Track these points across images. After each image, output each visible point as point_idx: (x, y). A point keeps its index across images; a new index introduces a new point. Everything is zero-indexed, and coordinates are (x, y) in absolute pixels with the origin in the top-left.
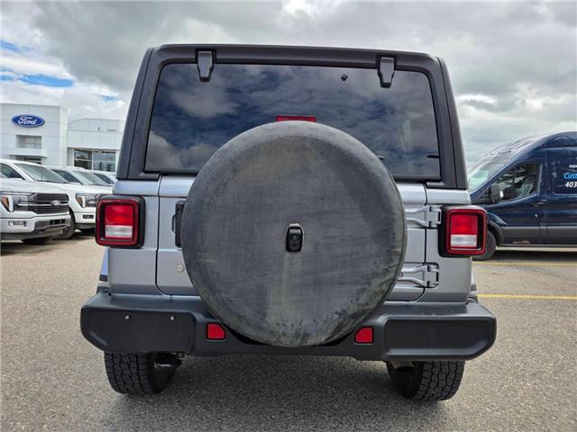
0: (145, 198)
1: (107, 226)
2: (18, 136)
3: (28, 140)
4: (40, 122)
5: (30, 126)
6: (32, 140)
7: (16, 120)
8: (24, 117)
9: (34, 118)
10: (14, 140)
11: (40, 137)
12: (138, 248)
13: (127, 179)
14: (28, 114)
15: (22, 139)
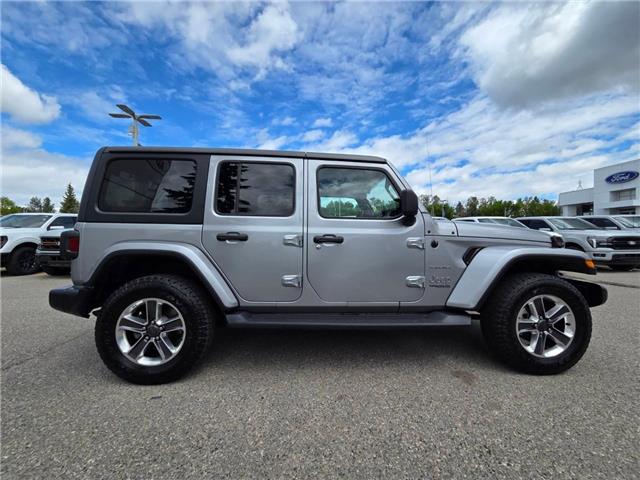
2: (612, 192)
3: (622, 194)
4: (632, 175)
5: (623, 181)
6: (628, 193)
7: (609, 180)
8: (616, 175)
9: (627, 173)
10: (608, 196)
11: (634, 189)
14: (620, 171)
15: (617, 195)
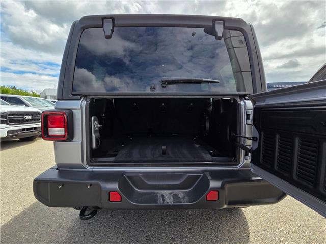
0: (73, 111)
1: (49, 129)
12: (70, 141)
13: (62, 99)
